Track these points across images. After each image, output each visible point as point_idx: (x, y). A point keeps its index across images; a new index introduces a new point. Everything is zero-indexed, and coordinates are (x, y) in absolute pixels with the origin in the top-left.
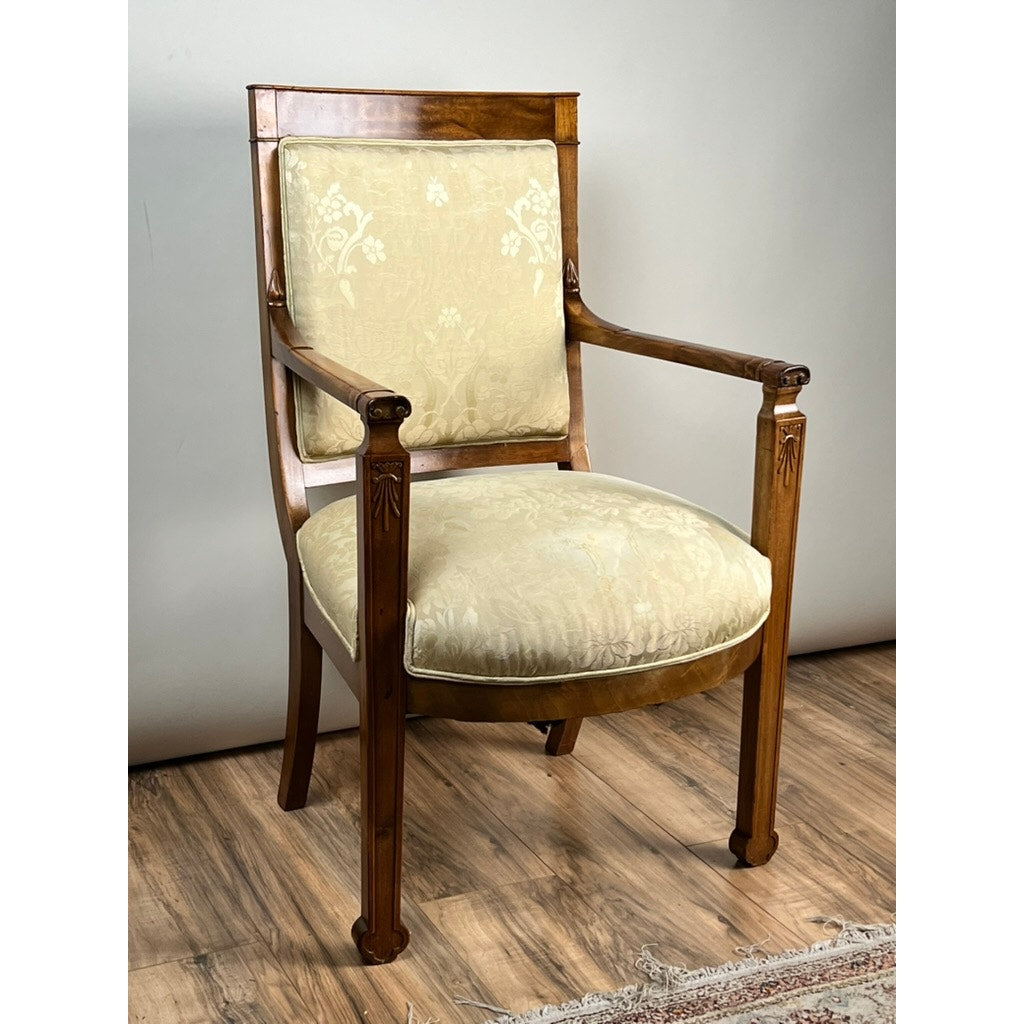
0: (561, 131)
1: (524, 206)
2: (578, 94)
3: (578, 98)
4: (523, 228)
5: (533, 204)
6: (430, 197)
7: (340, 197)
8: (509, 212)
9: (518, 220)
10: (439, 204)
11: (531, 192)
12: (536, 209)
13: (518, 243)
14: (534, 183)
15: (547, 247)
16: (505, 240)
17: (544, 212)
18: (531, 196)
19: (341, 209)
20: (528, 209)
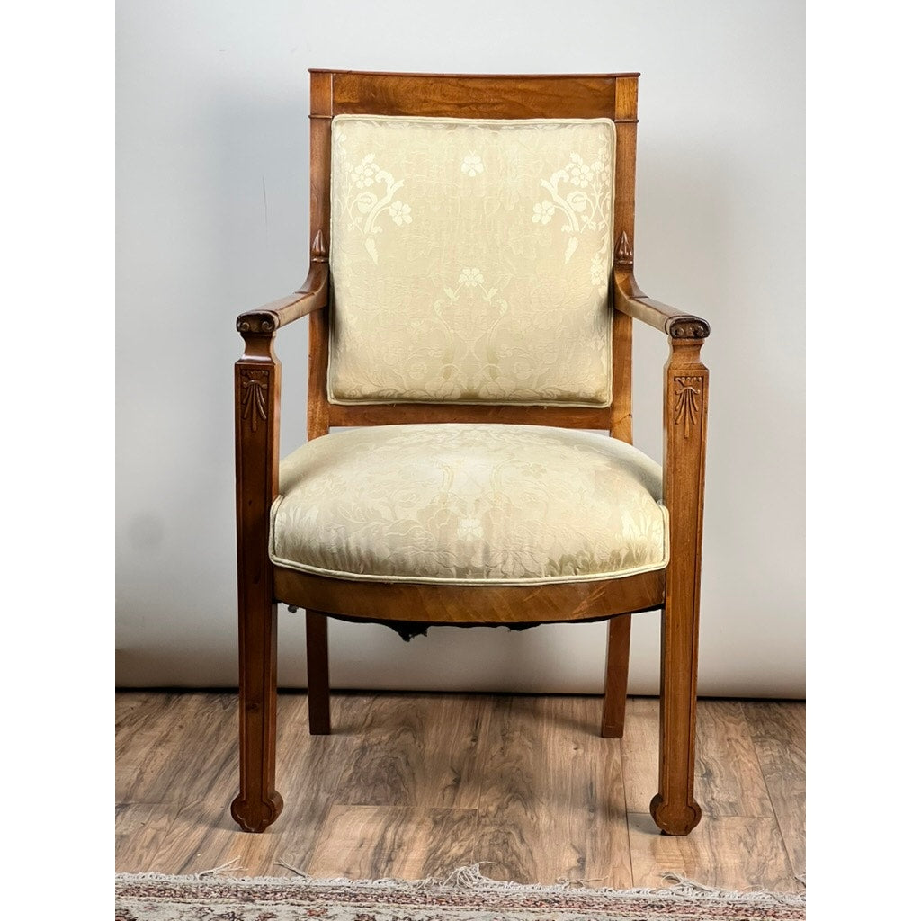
0: (621, 109)
1: (562, 179)
2: (638, 75)
3: (639, 78)
4: (557, 198)
5: (571, 177)
6: (464, 168)
7: (374, 166)
8: (545, 183)
9: (554, 191)
10: (472, 174)
11: (570, 165)
12: (575, 182)
13: (552, 212)
14: (575, 157)
15: (584, 218)
16: (537, 208)
17: (584, 184)
18: (571, 169)
19: (373, 177)
20: (565, 181)
